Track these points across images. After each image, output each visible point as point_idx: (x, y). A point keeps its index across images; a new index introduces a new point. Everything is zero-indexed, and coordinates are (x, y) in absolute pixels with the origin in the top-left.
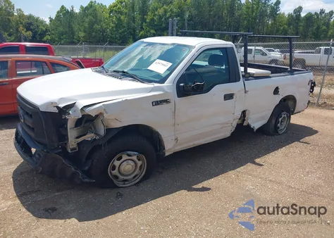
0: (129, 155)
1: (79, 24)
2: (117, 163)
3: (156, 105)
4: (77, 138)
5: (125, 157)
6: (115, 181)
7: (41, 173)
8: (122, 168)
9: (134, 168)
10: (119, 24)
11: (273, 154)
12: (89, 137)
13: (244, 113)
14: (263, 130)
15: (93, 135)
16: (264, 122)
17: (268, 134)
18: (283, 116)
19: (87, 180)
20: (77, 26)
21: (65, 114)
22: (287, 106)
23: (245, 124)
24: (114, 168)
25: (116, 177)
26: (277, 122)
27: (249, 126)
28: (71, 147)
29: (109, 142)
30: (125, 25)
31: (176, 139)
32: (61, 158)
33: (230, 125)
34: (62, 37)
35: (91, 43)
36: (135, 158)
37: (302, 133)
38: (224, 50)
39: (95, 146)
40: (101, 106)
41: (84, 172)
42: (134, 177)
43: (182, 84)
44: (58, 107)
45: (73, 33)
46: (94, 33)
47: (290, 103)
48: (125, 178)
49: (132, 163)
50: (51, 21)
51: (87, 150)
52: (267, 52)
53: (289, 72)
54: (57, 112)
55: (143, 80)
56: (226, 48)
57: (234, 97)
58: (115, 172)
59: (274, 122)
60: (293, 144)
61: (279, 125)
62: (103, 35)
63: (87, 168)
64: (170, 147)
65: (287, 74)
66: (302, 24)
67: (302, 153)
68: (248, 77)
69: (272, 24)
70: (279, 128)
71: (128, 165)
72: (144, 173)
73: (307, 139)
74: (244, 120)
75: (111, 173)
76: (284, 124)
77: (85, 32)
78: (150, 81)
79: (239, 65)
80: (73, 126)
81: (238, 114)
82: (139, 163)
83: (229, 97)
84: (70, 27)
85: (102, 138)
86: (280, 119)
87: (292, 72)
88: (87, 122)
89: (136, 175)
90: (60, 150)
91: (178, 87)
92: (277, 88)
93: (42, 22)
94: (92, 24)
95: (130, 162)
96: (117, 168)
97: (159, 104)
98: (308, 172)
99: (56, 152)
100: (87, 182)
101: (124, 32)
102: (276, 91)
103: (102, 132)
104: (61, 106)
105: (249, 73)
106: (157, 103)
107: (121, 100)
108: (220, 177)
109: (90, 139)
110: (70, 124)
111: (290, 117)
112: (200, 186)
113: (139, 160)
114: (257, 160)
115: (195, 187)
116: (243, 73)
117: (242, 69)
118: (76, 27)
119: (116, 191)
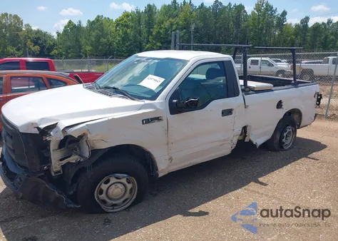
0: (117, 178)
1: (85, 38)
2: (104, 187)
3: (146, 123)
4: (61, 160)
5: (113, 180)
6: (103, 206)
7: (22, 198)
8: (110, 191)
9: (124, 192)
10: (125, 38)
11: (277, 172)
12: (73, 159)
13: (245, 128)
14: (266, 146)
15: (77, 157)
16: (268, 137)
17: (273, 150)
18: (288, 130)
19: (72, 206)
20: (85, 40)
21: (46, 136)
22: (292, 119)
23: (246, 140)
24: (101, 192)
25: (104, 202)
26: (282, 137)
27: (250, 142)
28: (54, 170)
29: (95, 164)
30: (131, 38)
31: (171, 159)
32: (43, 181)
33: (230, 141)
34: (69, 51)
35: (97, 56)
36: (124, 181)
37: (309, 148)
38: (222, 63)
39: (80, 169)
40: (84, 127)
41: (69, 196)
42: (124, 202)
43: (175, 101)
44: (38, 128)
45: (80, 47)
46: (100, 47)
47: (296, 117)
48: (114, 202)
49: (121, 187)
50: (58, 35)
51: (72, 173)
52: (274, 63)
53: (293, 84)
54: (38, 132)
55: (133, 97)
56: (223, 62)
57: (233, 112)
58: (103, 196)
59: (278, 137)
60: (299, 161)
61: (284, 140)
62: (109, 48)
63: (71, 192)
64: (163, 167)
65: (290, 86)
66: (309, 34)
67: (308, 170)
68: (247, 90)
69: (279, 35)
70: (284, 143)
71: (116, 188)
72: (134, 197)
73: (314, 155)
74: (245, 136)
75: (98, 198)
76: (290, 139)
77: (91, 45)
78: (140, 98)
79: (238, 78)
80: (57, 147)
81: (239, 130)
82: (129, 186)
83: (227, 112)
84: (77, 41)
85: (87, 160)
86: (285, 134)
87: (296, 85)
88: (70, 143)
89: (127, 199)
90: (42, 174)
91: (171, 104)
92: (280, 101)
93: (50, 37)
94: (98, 38)
95: (119, 185)
96: (104, 192)
97: (149, 122)
98: (315, 193)
99: (39, 175)
100: (71, 208)
101: (130, 45)
102: (279, 105)
103: (87, 154)
104: (42, 126)
105: (249, 87)
106: (148, 121)
107: (106, 119)
108: (217, 200)
109: (74, 161)
110: (53, 146)
111: (296, 131)
112: (196, 210)
113: (129, 183)
114: (261, 179)
115: (190, 211)
116: (243, 87)
117: (241, 82)
118: (83, 41)
119: (104, 216)
